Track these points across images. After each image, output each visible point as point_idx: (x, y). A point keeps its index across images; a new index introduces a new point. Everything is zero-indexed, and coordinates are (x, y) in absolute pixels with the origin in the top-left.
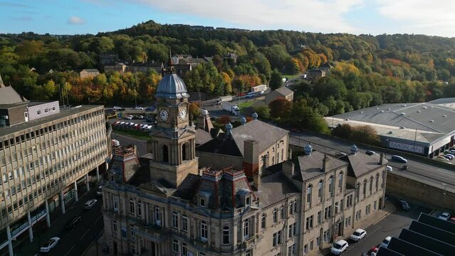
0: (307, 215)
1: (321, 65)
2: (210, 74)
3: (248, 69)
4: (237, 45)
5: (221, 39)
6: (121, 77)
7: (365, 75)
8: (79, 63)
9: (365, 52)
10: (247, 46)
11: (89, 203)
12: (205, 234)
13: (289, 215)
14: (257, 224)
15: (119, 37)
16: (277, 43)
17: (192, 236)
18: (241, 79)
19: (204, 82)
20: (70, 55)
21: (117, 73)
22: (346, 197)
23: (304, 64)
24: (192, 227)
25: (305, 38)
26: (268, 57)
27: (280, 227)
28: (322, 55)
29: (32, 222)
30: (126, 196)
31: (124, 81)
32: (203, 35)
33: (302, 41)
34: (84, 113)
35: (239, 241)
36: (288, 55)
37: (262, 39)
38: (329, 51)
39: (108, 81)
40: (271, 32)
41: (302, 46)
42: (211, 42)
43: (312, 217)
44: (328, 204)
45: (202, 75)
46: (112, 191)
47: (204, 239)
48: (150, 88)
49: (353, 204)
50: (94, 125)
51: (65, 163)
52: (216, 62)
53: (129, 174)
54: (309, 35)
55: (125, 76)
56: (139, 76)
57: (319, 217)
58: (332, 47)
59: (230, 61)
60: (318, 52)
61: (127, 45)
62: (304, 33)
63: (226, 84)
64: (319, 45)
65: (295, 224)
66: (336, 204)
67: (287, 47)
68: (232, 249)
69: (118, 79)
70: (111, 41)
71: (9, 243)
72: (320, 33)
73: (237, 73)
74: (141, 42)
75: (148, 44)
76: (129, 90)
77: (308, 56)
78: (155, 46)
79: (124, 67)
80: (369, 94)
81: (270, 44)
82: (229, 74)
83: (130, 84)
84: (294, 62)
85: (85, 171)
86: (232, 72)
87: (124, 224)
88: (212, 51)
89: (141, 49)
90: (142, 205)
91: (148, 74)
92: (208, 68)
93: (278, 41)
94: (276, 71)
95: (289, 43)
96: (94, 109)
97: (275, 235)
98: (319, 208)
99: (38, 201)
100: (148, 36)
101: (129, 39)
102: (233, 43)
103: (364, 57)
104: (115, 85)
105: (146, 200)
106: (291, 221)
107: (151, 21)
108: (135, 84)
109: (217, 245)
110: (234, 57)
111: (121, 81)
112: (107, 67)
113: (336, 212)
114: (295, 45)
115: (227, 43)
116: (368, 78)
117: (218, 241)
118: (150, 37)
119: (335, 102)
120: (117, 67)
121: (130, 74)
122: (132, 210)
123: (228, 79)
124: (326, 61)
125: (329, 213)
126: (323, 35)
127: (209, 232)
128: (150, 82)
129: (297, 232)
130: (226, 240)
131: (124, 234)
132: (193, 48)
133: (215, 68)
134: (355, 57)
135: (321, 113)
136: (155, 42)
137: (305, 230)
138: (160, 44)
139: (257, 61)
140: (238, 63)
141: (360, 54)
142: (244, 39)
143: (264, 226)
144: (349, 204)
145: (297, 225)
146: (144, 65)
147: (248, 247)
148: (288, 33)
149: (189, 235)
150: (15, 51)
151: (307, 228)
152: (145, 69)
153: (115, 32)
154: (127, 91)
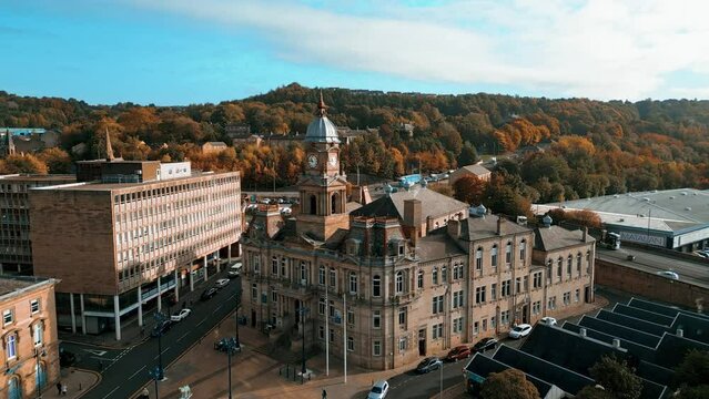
0: (477, 284)
1: (542, 141)
2: (374, 148)
3: (429, 145)
4: (415, 114)
5: (392, 106)
6: (255, 152)
7: (605, 153)
8: (199, 137)
9: (613, 124)
10: (430, 116)
11: (220, 281)
12: (354, 287)
13: (453, 280)
14: (413, 280)
15: (251, 105)
16: (475, 111)
17: (340, 290)
18: (417, 156)
19: (366, 160)
20: (189, 124)
21: (251, 147)
22: (533, 274)
23: (515, 141)
24: (340, 281)
25: (520, 105)
26: (460, 130)
27: (441, 292)
28: (544, 128)
29: (161, 290)
30: (269, 254)
31: (259, 158)
32: (367, 101)
33: (514, 109)
34: (219, 176)
35: (391, 293)
36: (490, 127)
37: (453, 107)
38: (554, 122)
39: (238, 157)
40: (467, 97)
41: (514, 116)
42: (378, 110)
43: (483, 288)
44: (506, 277)
45: (363, 151)
46: (254, 249)
47: (352, 293)
48: (293, 166)
49: (543, 284)
50: (228, 193)
51: (196, 231)
52: (383, 134)
53: (273, 231)
54: (527, 101)
55: (260, 151)
56: (279, 152)
57: (494, 292)
58: (561, 117)
59: (404, 134)
60: (537, 122)
61: (262, 113)
62: (518, 98)
63: (396, 164)
64: (540, 114)
65: (461, 292)
66: (518, 279)
67: (491, 118)
68: (384, 302)
69: (251, 155)
70: (241, 110)
71: (138, 305)
72: (543, 98)
73: (413, 150)
74: (281, 110)
75: (291, 113)
76: (266, 169)
77: (520, 128)
78: (300, 116)
79: (259, 140)
80: (605, 177)
81: (465, 113)
82: (401, 150)
83: (266, 160)
84: (500, 136)
85: (216, 247)
86: (405, 148)
87: (265, 287)
88: (377, 121)
89: (281, 119)
90: (286, 262)
91: (291, 148)
92: (372, 140)
93: (478, 109)
94: (468, 144)
95: (494, 111)
96: (229, 175)
97: (435, 299)
98: (494, 280)
99: (170, 267)
100: (290, 102)
101: (264, 107)
102: (409, 110)
103: (610, 131)
104: (247, 162)
105: (291, 256)
106: (457, 287)
107: (294, 84)
108: (273, 160)
109: (367, 298)
110: (409, 127)
111: (255, 157)
112: (236, 140)
113: (518, 290)
114: (503, 114)
115: (400, 110)
116: (608, 157)
117: (369, 292)
118: (294, 105)
119: (549, 185)
120: (249, 140)
121: (266, 148)
122: (275, 270)
123: (398, 156)
124: (549, 135)
125: (507, 289)
126: (549, 100)
127: (358, 284)
128: (293, 158)
129: (464, 303)
130: (377, 291)
131: (264, 298)
132: (352, 118)
133: (381, 141)
134: (594, 130)
135: (524, 195)
136: (301, 111)
137: (475, 303)
138: (306, 113)
139: (442, 134)
140: (415, 136)
141: (603, 126)
142: (426, 106)
143: (421, 284)
144: (537, 283)
145: (464, 295)
146: (286, 138)
147: (402, 301)
148: (492, 97)
149: (336, 291)
150: (118, 122)
151: (478, 301)
152: (287, 143)
153: (245, 100)
154: (262, 169)
